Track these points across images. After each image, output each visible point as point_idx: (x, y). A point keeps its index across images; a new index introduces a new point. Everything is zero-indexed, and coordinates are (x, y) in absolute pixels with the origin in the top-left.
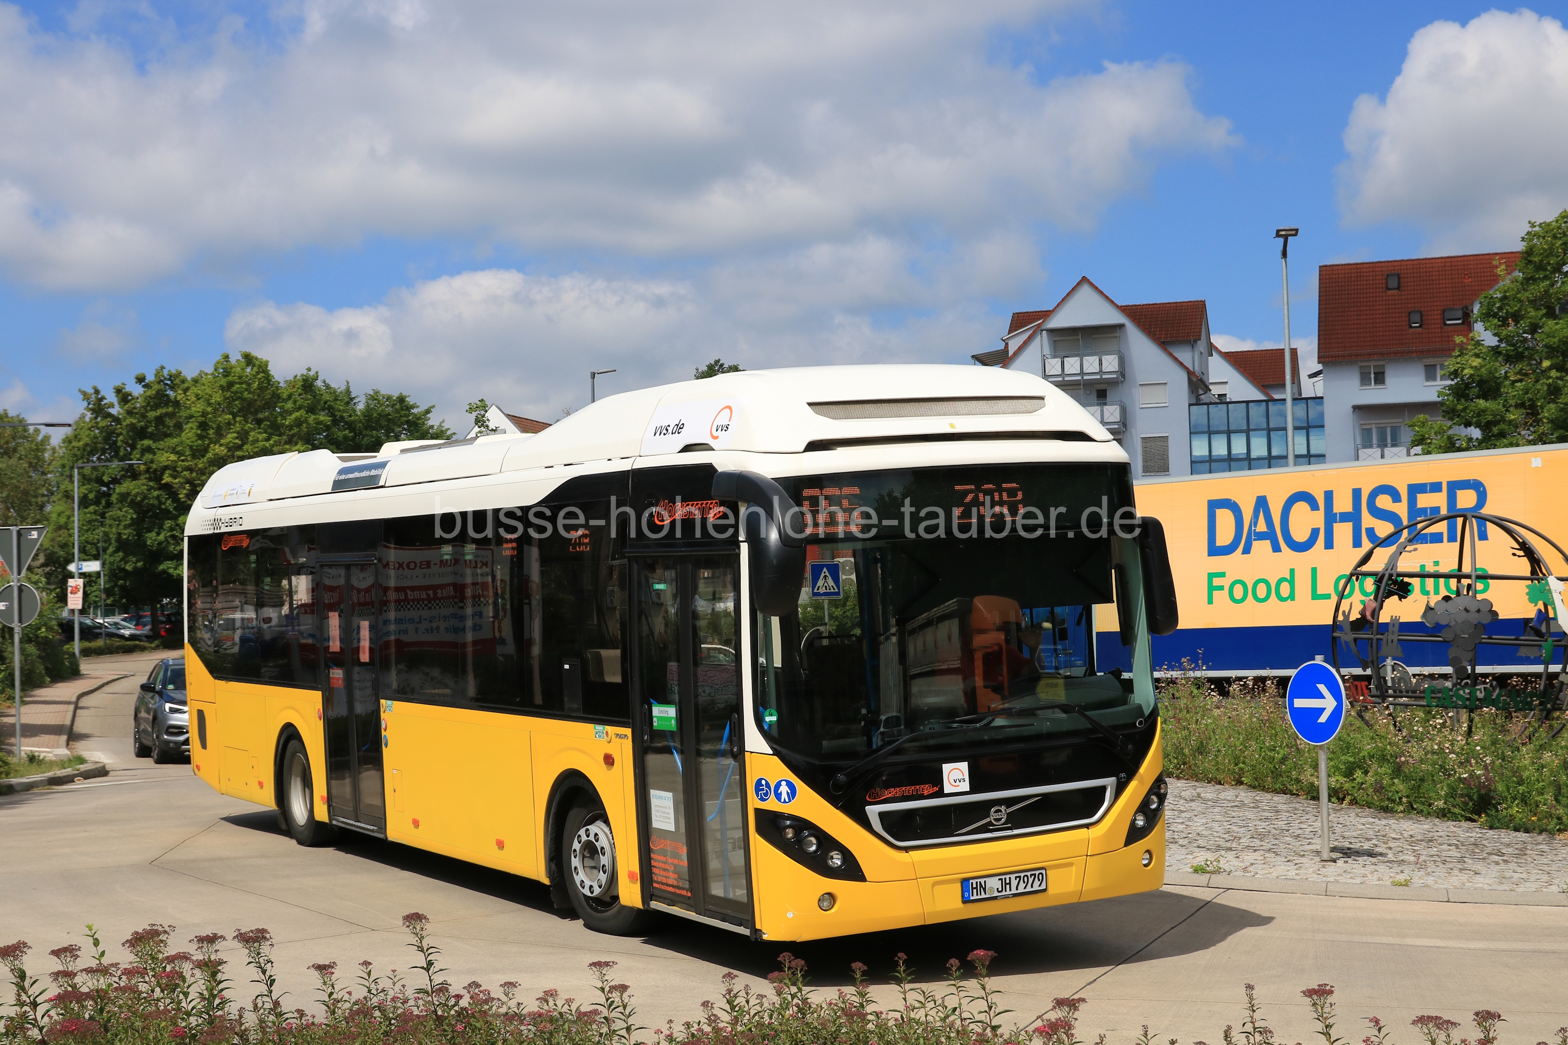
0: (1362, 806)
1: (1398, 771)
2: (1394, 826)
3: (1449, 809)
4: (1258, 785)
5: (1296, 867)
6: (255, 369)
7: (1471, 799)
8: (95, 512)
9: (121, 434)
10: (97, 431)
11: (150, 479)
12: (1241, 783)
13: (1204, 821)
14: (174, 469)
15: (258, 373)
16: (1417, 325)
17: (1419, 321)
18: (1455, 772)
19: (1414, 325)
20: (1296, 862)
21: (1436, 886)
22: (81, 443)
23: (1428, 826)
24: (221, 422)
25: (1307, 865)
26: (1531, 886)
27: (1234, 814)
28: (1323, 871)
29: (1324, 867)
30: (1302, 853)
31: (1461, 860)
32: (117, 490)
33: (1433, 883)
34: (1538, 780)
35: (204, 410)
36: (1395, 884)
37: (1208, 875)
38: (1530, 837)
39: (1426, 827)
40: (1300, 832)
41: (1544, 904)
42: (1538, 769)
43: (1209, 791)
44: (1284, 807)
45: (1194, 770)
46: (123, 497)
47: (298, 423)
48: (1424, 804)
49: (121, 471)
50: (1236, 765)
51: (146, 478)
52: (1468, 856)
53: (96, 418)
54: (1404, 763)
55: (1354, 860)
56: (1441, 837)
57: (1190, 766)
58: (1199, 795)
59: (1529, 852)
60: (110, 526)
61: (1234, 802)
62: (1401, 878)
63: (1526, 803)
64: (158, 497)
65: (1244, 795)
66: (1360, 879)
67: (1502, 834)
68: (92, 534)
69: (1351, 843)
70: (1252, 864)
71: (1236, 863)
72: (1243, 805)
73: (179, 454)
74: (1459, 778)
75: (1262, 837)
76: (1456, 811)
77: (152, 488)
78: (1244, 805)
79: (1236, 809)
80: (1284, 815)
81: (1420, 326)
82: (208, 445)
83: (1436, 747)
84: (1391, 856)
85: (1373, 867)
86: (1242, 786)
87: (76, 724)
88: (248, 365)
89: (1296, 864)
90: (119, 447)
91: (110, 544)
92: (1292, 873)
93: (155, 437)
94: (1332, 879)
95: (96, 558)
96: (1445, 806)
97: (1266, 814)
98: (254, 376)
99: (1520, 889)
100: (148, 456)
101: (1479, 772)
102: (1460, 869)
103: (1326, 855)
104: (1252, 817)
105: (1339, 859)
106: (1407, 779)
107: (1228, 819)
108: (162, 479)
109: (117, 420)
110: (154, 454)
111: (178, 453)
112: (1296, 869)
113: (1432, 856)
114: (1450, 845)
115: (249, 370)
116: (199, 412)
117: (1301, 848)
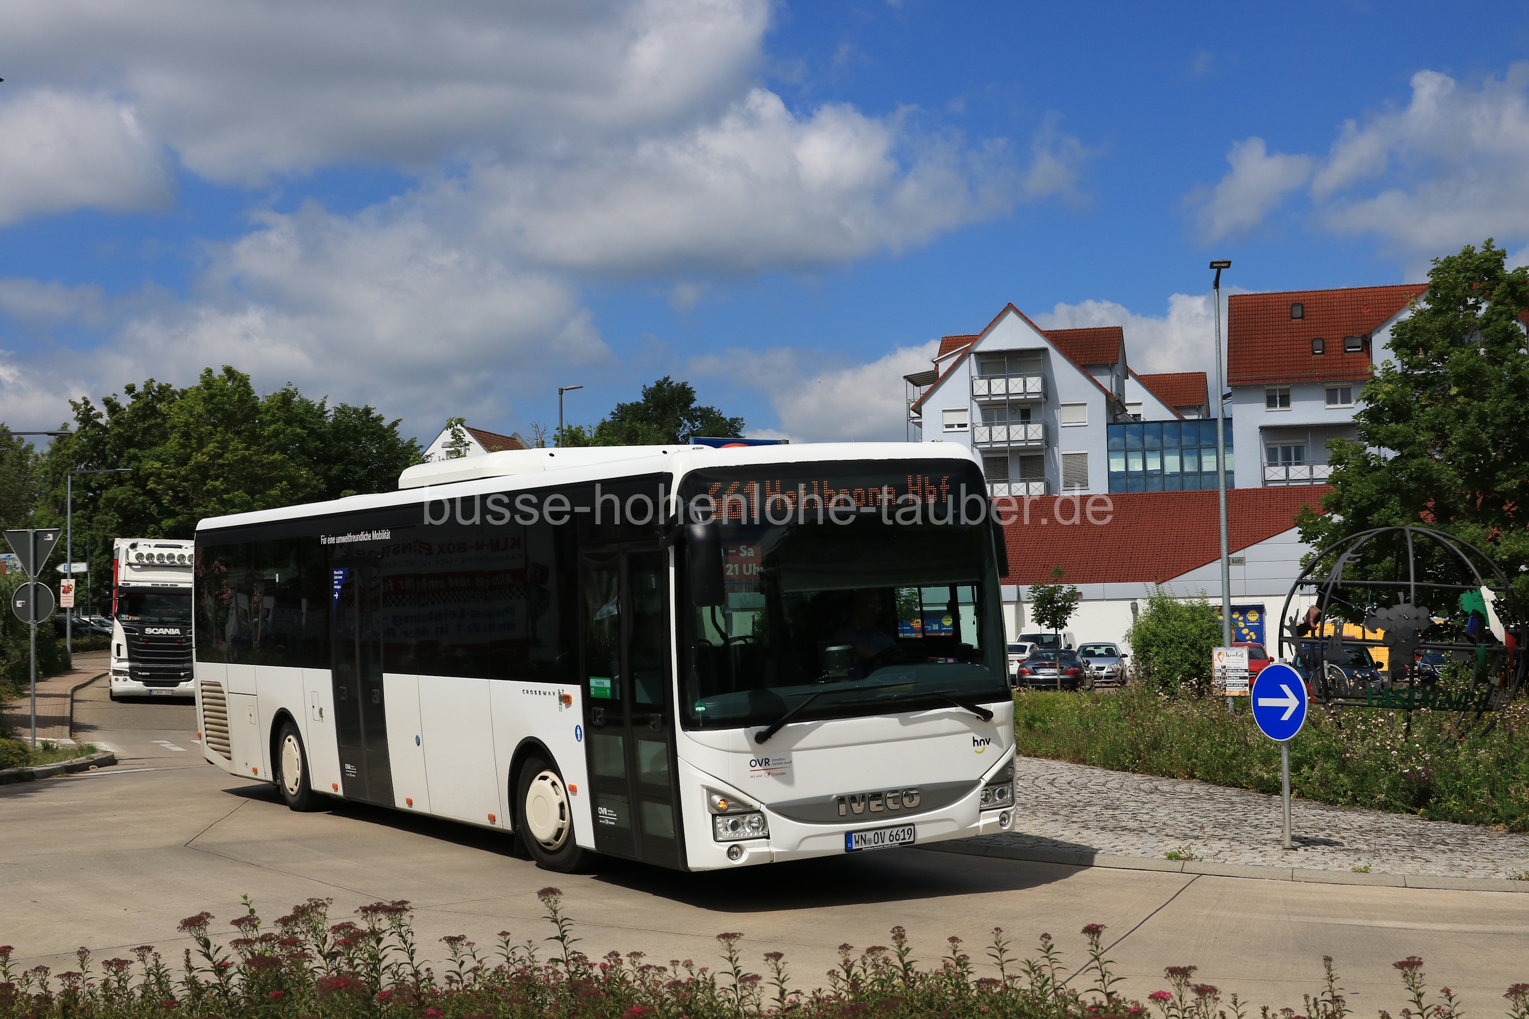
0: (1308, 799)
1: (1343, 765)
2: (1342, 818)
3: (1391, 802)
4: (1210, 779)
5: (1261, 854)
6: (236, 383)
7: (1412, 793)
8: (83, 516)
9: (109, 442)
10: (85, 440)
11: (135, 486)
12: (1194, 777)
13: (1167, 812)
14: (158, 476)
15: (239, 386)
16: (1320, 352)
17: (1321, 348)
18: (1397, 768)
19: (1316, 352)
20: (1261, 849)
21: (1393, 873)
22: (71, 451)
23: (1373, 818)
24: (202, 432)
25: (1271, 853)
26: (1479, 874)
27: (1193, 805)
28: (1286, 858)
29: (1286, 854)
30: (1264, 842)
31: (1410, 849)
32: (104, 496)
33: (1389, 870)
34: (1474, 775)
35: (186, 420)
36: (1355, 871)
37: (1182, 862)
38: (1469, 828)
39: (1372, 818)
40: (1257, 822)
41: (1493, 889)
42: (1473, 766)
43: (1165, 785)
44: (1237, 799)
45: (1149, 765)
46: (110, 501)
47: (276, 434)
48: (1366, 797)
49: (107, 478)
50: (1189, 760)
51: (132, 484)
52: (1415, 845)
53: (85, 427)
54: (1348, 758)
55: (1313, 848)
56: (1387, 828)
57: (1145, 761)
58: (1156, 788)
59: (1470, 842)
60: (97, 529)
61: (1190, 794)
62: (1361, 865)
63: (1463, 797)
64: (143, 502)
65: (1197, 787)
66: (1322, 866)
67: (1443, 826)
68: (79, 537)
69: (1306, 833)
70: (1220, 852)
71: (1205, 850)
72: (1198, 798)
73: (164, 462)
74: (1401, 773)
75: (1224, 826)
76: (1398, 803)
77: (137, 494)
78: (1200, 797)
79: (1194, 801)
80: (1239, 807)
81: (1322, 353)
82: (191, 454)
83: (1378, 744)
84: (1347, 846)
85: (1332, 855)
86: (1194, 780)
87: (74, 716)
88: (229, 379)
89: (1260, 852)
90: (107, 455)
91: (96, 547)
92: (1259, 860)
93: (140, 446)
94: (1296, 866)
95: (82, 560)
96: (1388, 799)
97: (1223, 806)
98: (235, 389)
99: (1471, 876)
100: (135, 464)
101: (1419, 768)
102: (1412, 857)
103: (1287, 843)
104: (1210, 808)
105: (1299, 847)
106: (1350, 773)
107: (1189, 810)
108: (147, 486)
109: (104, 429)
110: (140, 462)
111: (161, 461)
112: (1262, 856)
113: (1383, 845)
114: (1397, 835)
115: (230, 384)
116: (182, 422)
117: (1262, 837)
